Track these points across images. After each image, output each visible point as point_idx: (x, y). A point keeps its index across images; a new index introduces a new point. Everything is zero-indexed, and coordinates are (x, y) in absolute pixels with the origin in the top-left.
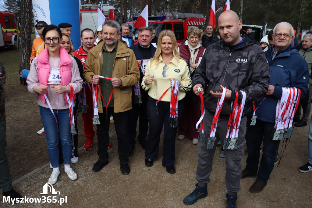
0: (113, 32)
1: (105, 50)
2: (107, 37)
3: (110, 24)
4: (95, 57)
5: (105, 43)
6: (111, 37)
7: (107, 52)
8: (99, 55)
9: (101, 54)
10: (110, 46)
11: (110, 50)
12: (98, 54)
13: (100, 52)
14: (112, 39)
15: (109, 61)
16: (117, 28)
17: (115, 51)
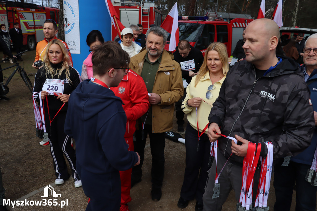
0: (159, 42)
1: (147, 60)
2: (151, 46)
3: (156, 32)
4: (135, 67)
5: (148, 53)
6: (156, 47)
7: (149, 63)
8: (138, 65)
9: (141, 64)
10: (154, 57)
11: (152, 61)
12: (138, 63)
13: (141, 62)
14: (157, 49)
15: (149, 74)
16: (163, 37)
17: (158, 63)
